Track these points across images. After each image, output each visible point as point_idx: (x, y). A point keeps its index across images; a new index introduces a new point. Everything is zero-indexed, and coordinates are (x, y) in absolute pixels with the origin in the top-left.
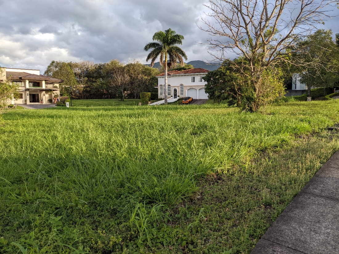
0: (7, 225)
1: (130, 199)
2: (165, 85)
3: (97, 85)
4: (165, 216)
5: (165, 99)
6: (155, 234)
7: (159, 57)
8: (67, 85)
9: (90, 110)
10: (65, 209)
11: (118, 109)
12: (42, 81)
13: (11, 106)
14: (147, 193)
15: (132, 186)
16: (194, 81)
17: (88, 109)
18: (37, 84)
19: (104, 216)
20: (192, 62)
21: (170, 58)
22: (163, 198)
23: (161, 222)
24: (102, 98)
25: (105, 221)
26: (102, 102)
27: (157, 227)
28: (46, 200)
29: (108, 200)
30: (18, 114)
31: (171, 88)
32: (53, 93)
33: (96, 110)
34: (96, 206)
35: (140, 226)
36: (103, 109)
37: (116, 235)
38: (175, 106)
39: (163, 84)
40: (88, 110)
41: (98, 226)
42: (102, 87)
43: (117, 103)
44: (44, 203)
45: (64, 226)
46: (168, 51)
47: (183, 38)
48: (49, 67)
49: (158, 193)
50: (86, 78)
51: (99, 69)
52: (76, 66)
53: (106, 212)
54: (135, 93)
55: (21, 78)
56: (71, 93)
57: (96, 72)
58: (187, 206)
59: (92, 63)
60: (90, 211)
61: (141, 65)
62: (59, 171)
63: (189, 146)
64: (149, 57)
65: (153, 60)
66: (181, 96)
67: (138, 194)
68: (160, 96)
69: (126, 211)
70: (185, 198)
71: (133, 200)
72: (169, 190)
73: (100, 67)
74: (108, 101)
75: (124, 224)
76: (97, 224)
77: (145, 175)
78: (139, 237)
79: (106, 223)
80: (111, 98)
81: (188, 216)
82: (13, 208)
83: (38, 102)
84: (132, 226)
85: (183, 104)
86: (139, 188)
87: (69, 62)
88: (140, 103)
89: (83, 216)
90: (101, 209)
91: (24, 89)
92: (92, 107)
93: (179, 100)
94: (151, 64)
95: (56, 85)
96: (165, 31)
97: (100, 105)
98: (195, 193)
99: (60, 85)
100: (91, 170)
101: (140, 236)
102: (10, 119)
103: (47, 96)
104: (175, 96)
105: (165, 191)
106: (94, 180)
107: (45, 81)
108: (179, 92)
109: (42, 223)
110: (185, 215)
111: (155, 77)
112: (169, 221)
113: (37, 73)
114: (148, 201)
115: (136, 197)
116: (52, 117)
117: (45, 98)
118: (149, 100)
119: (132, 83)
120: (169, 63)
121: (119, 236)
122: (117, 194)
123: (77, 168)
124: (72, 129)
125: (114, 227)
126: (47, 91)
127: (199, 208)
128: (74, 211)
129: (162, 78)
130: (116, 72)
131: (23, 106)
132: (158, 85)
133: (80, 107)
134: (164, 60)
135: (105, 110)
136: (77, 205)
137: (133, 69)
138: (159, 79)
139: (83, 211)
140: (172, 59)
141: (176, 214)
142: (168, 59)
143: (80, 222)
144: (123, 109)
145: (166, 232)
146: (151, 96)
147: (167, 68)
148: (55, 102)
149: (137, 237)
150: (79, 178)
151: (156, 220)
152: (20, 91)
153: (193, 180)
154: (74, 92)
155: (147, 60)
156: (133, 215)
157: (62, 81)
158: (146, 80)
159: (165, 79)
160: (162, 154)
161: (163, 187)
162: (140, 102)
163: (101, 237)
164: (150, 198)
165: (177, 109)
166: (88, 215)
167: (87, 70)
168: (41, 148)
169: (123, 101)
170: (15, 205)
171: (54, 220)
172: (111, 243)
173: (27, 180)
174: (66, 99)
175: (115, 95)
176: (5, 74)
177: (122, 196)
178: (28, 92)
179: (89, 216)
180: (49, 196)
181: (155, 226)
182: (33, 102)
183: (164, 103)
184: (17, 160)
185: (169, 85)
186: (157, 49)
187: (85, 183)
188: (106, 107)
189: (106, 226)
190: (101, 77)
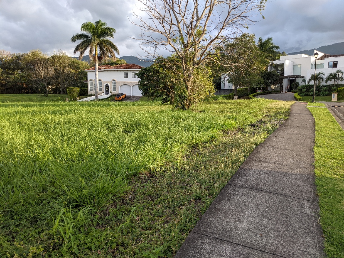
1: (53, 204)
2: (95, 81)
3: (15, 77)
4: (94, 219)
5: (96, 95)
6: (82, 239)
7: (88, 49)
9: (6, 106)
11: (41, 106)
14: (73, 197)
15: (56, 190)
16: (127, 77)
17: (3, 105)
19: (22, 225)
20: (125, 58)
21: (101, 51)
22: (92, 201)
23: (90, 226)
24: (21, 93)
25: (24, 231)
26: (21, 97)
27: (85, 232)
29: (27, 207)
31: (102, 83)
33: (14, 106)
34: (12, 214)
35: (65, 233)
36: (22, 105)
37: (37, 245)
38: (106, 103)
39: (93, 79)
41: (15, 237)
42: (20, 80)
43: (40, 99)
46: (98, 44)
47: (114, 30)
49: (86, 196)
50: (1, 70)
51: (17, 60)
53: (25, 220)
54: (61, 88)
57: (13, 62)
58: (118, 207)
59: (8, 52)
60: (5, 221)
61: (68, 57)
63: (121, 144)
64: (77, 49)
65: (81, 53)
66: (114, 93)
67: (63, 199)
68: (89, 92)
69: (49, 218)
70: (116, 199)
71: (57, 205)
72: (99, 192)
73: (18, 58)
74: (28, 96)
75: (46, 232)
76: (14, 235)
77: (71, 177)
78: (63, 245)
79: (24, 233)
80: (32, 93)
81: (119, 217)
84: (55, 234)
85: (116, 101)
86: (64, 191)
88: (67, 99)
90: (18, 218)
92: (9, 103)
93: (110, 97)
94: (80, 57)
96: (95, 22)
97: (18, 101)
98: (126, 192)
100: (6, 175)
101: (65, 244)
104: (107, 92)
105: (94, 193)
106: (9, 186)
108: (111, 87)
110: (116, 216)
111: (84, 72)
112: (98, 224)
114: (75, 205)
115: (61, 201)
118: (78, 96)
119: (57, 77)
120: (99, 57)
121: (40, 246)
122: (38, 200)
125: (35, 237)
127: (131, 208)
129: (92, 73)
130: (38, 64)
132: (87, 79)
134: (94, 53)
135: (24, 106)
137: (59, 61)
138: (88, 74)
140: (103, 53)
141: (107, 216)
142: (98, 52)
144: (47, 105)
145: (94, 236)
146: (80, 91)
147: (97, 62)
149: (61, 245)
151: (83, 224)
153: (125, 180)
155: (75, 52)
156: (57, 222)
158: (74, 74)
159: (96, 74)
160: (92, 153)
161: (92, 188)
162: (67, 98)
163: (18, 249)
164: (77, 202)
165: (109, 105)
167: (2, 61)
169: (47, 96)
172: (31, 254)
175: (37, 89)
177: (44, 202)
179: (3, 227)
181: (82, 231)
183: (95, 99)
185: (100, 81)
186: (86, 40)
188: (26, 103)
189: (24, 236)
190: (20, 69)
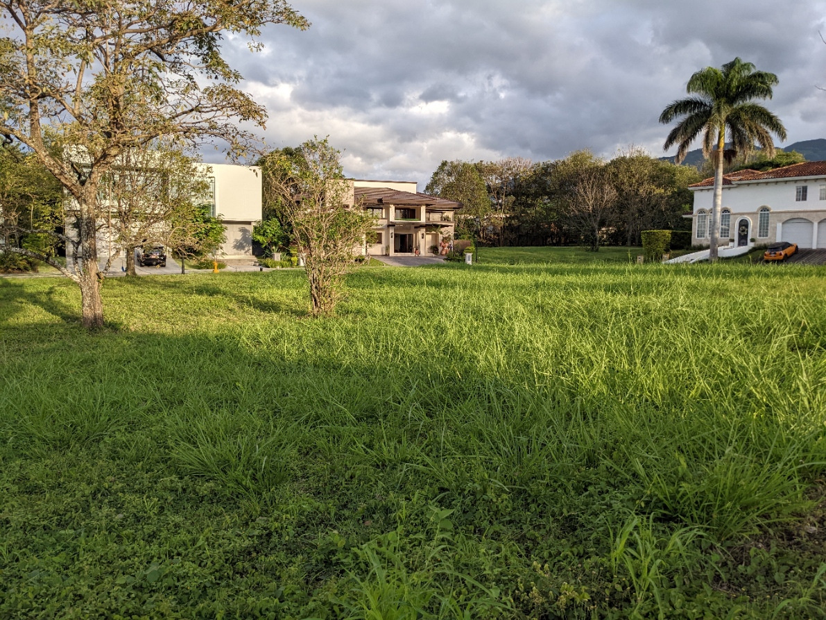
0: (345, 506)
1: (611, 499)
2: (713, 211)
3: (536, 212)
4: (706, 562)
5: (713, 246)
6: (678, 603)
7: (701, 135)
8: (470, 214)
9: (518, 271)
10: (459, 494)
11: (586, 272)
12: (421, 205)
13: (360, 260)
14: (656, 493)
15: (615, 467)
16: (804, 198)
17: (513, 268)
18: (409, 212)
19: (545, 528)
20: (799, 146)
21: (733, 137)
22: (704, 515)
23: (697, 577)
24: (546, 245)
25: (549, 542)
27: (684, 588)
28: (421, 467)
29: (555, 490)
30: (373, 276)
31: (731, 217)
32: (441, 233)
33: (529, 271)
34: (526, 500)
35: (638, 576)
36: (547, 270)
37: (575, 583)
38: (741, 267)
39: (708, 207)
40: (511, 271)
41: (531, 550)
42: (545, 218)
43: (582, 257)
44: (416, 472)
45: (456, 533)
46: (728, 120)
47: (775, 79)
48: (436, 174)
49: (689, 498)
50: (512, 198)
51: (543, 175)
52: (492, 170)
53: (551, 519)
54: (628, 231)
55: (380, 201)
56: (477, 232)
57: (535, 182)
58: (774, 549)
59: (527, 161)
60: (514, 509)
61: (647, 159)
62: (449, 406)
63: (784, 382)
64: (671, 139)
65: (683, 147)
66: (762, 241)
67: (633, 492)
68: (695, 240)
69: (601, 529)
70: (769, 525)
71: (620, 505)
72: (722, 496)
73: (546, 170)
74: (559, 250)
75: (594, 559)
76: (530, 544)
77: (651, 444)
78: (633, 602)
79: (550, 547)
80: (566, 244)
81: (776, 577)
82: (358, 473)
83: (411, 251)
84: (615, 570)
85: (767, 262)
86: (635, 475)
87: (477, 161)
88: (641, 258)
89: (497, 519)
90: (539, 510)
91: (385, 222)
92: (522, 266)
93: (751, 251)
94: (678, 156)
95: (447, 214)
96: (724, 66)
97: (540, 261)
98: (800, 515)
99: (455, 214)
100: (518, 410)
101: (636, 601)
102: (358, 287)
103: (429, 238)
104: (743, 239)
105: (711, 496)
106: (524, 439)
107: (427, 205)
108: (754, 227)
109: (412, 517)
110: (768, 572)
111: (686, 191)
112: (717, 578)
113: (412, 189)
114: (660, 515)
115: (629, 497)
116: (437, 285)
117: (424, 241)
118: (667, 251)
119: (621, 206)
120: (729, 151)
121: (584, 588)
122: (579, 482)
123: (486, 403)
124: (476, 313)
125: (570, 562)
126: (430, 227)
127: (813, 562)
128: (478, 502)
129: (705, 193)
130: (582, 181)
131: (382, 260)
132: (692, 208)
133: (495, 265)
134: (715, 142)
135: (551, 273)
136: (485, 492)
137: (628, 170)
138: (697, 196)
139: (497, 507)
140: (739, 139)
141: (741, 564)
142: (727, 139)
143: (491, 531)
144: (596, 271)
145: (708, 605)
146: (673, 238)
147: (721, 166)
148: (444, 253)
149: (627, 600)
150: (490, 429)
151: (681, 567)
152: (378, 227)
153: (796, 480)
154: (484, 229)
155: (666, 147)
156: (621, 544)
157: (461, 206)
158: (662, 197)
159: (715, 195)
160: (703, 395)
161: (705, 483)
162: (641, 254)
163: (538, 578)
164: (665, 507)
165: (746, 274)
166: (508, 518)
167: (515, 179)
168: (412, 352)
169: (597, 250)
170: (361, 466)
171: (437, 514)
172: (563, 599)
173: (385, 416)
174: (467, 245)
175: (577, 237)
176: (352, 192)
177: (591, 489)
178: (392, 231)
179: (510, 522)
180: (428, 460)
181: (677, 584)
182: (401, 251)
183: (707, 258)
184: (367, 372)
185: (725, 211)
186: (697, 115)
187: (503, 441)
188: (554, 266)
189: (550, 553)
190: (547, 194)
